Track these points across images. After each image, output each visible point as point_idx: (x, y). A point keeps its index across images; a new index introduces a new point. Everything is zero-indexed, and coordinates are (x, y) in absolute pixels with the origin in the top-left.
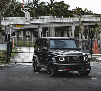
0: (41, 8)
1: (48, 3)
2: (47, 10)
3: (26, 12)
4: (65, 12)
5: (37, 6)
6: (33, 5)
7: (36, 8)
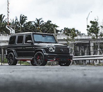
0: (27, 27)
1: (34, 22)
2: (34, 29)
3: (11, 29)
4: (51, 31)
5: (24, 25)
6: (20, 24)
7: (23, 27)
